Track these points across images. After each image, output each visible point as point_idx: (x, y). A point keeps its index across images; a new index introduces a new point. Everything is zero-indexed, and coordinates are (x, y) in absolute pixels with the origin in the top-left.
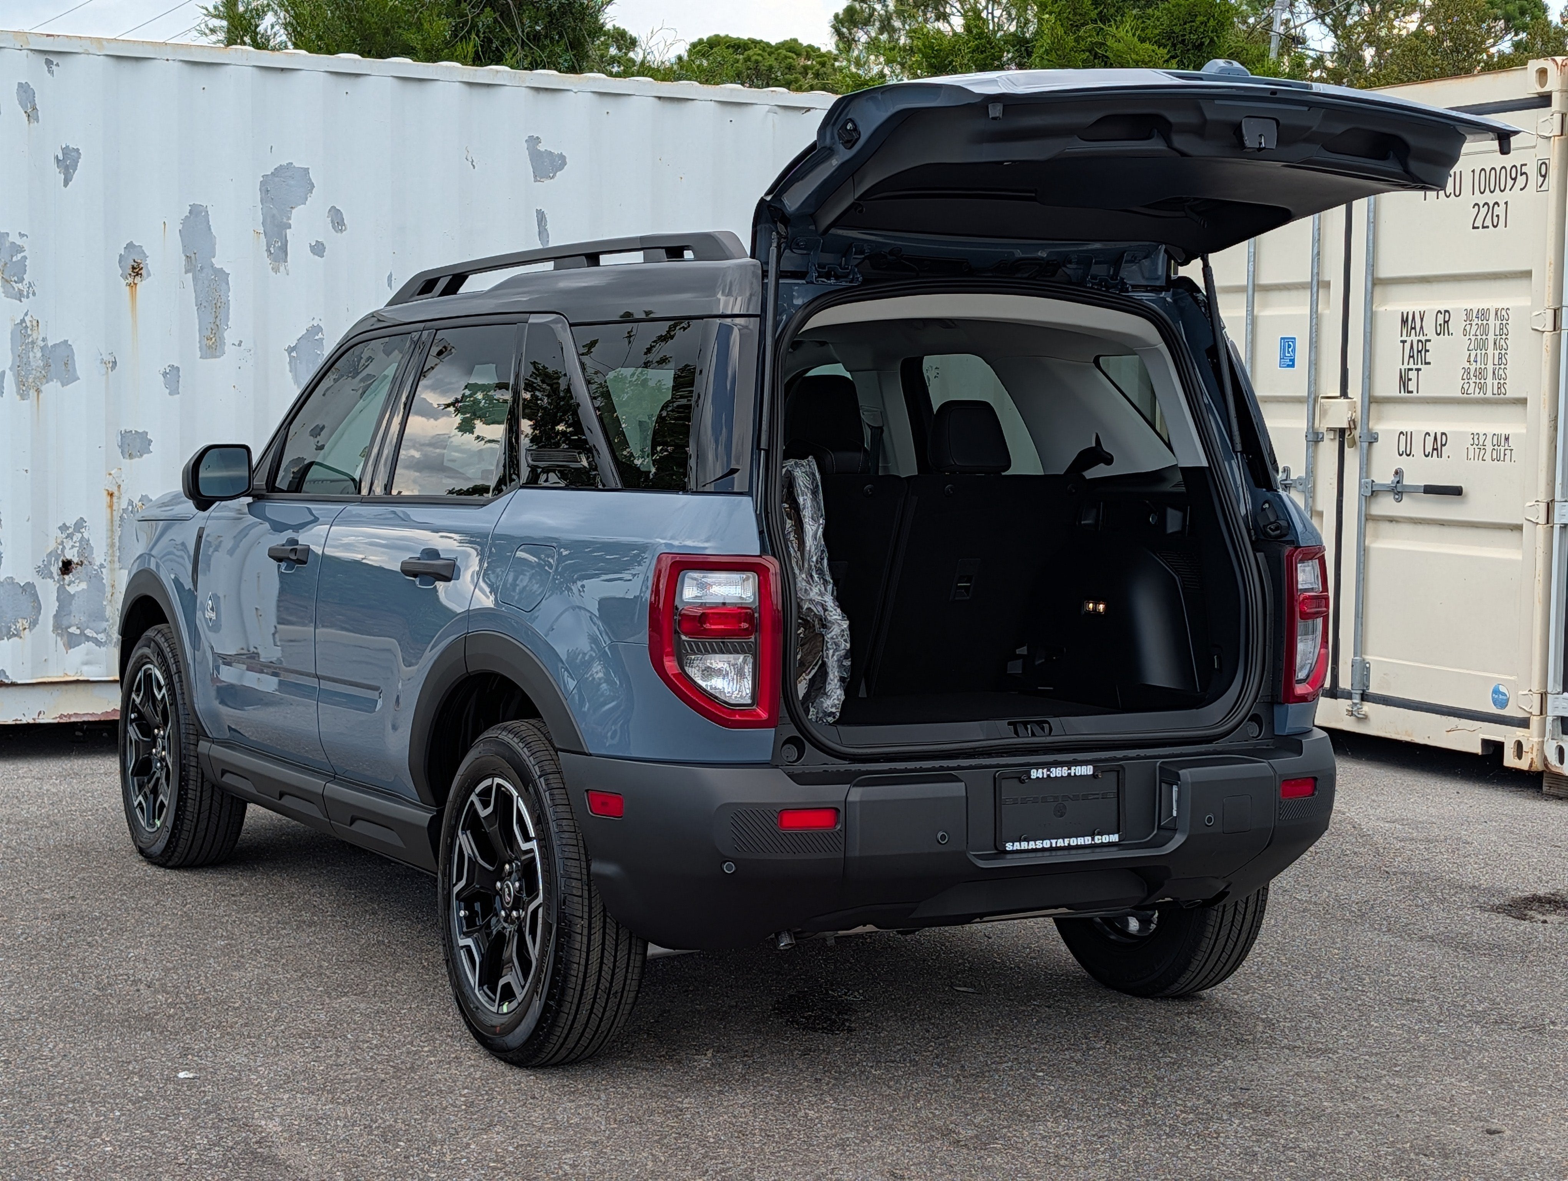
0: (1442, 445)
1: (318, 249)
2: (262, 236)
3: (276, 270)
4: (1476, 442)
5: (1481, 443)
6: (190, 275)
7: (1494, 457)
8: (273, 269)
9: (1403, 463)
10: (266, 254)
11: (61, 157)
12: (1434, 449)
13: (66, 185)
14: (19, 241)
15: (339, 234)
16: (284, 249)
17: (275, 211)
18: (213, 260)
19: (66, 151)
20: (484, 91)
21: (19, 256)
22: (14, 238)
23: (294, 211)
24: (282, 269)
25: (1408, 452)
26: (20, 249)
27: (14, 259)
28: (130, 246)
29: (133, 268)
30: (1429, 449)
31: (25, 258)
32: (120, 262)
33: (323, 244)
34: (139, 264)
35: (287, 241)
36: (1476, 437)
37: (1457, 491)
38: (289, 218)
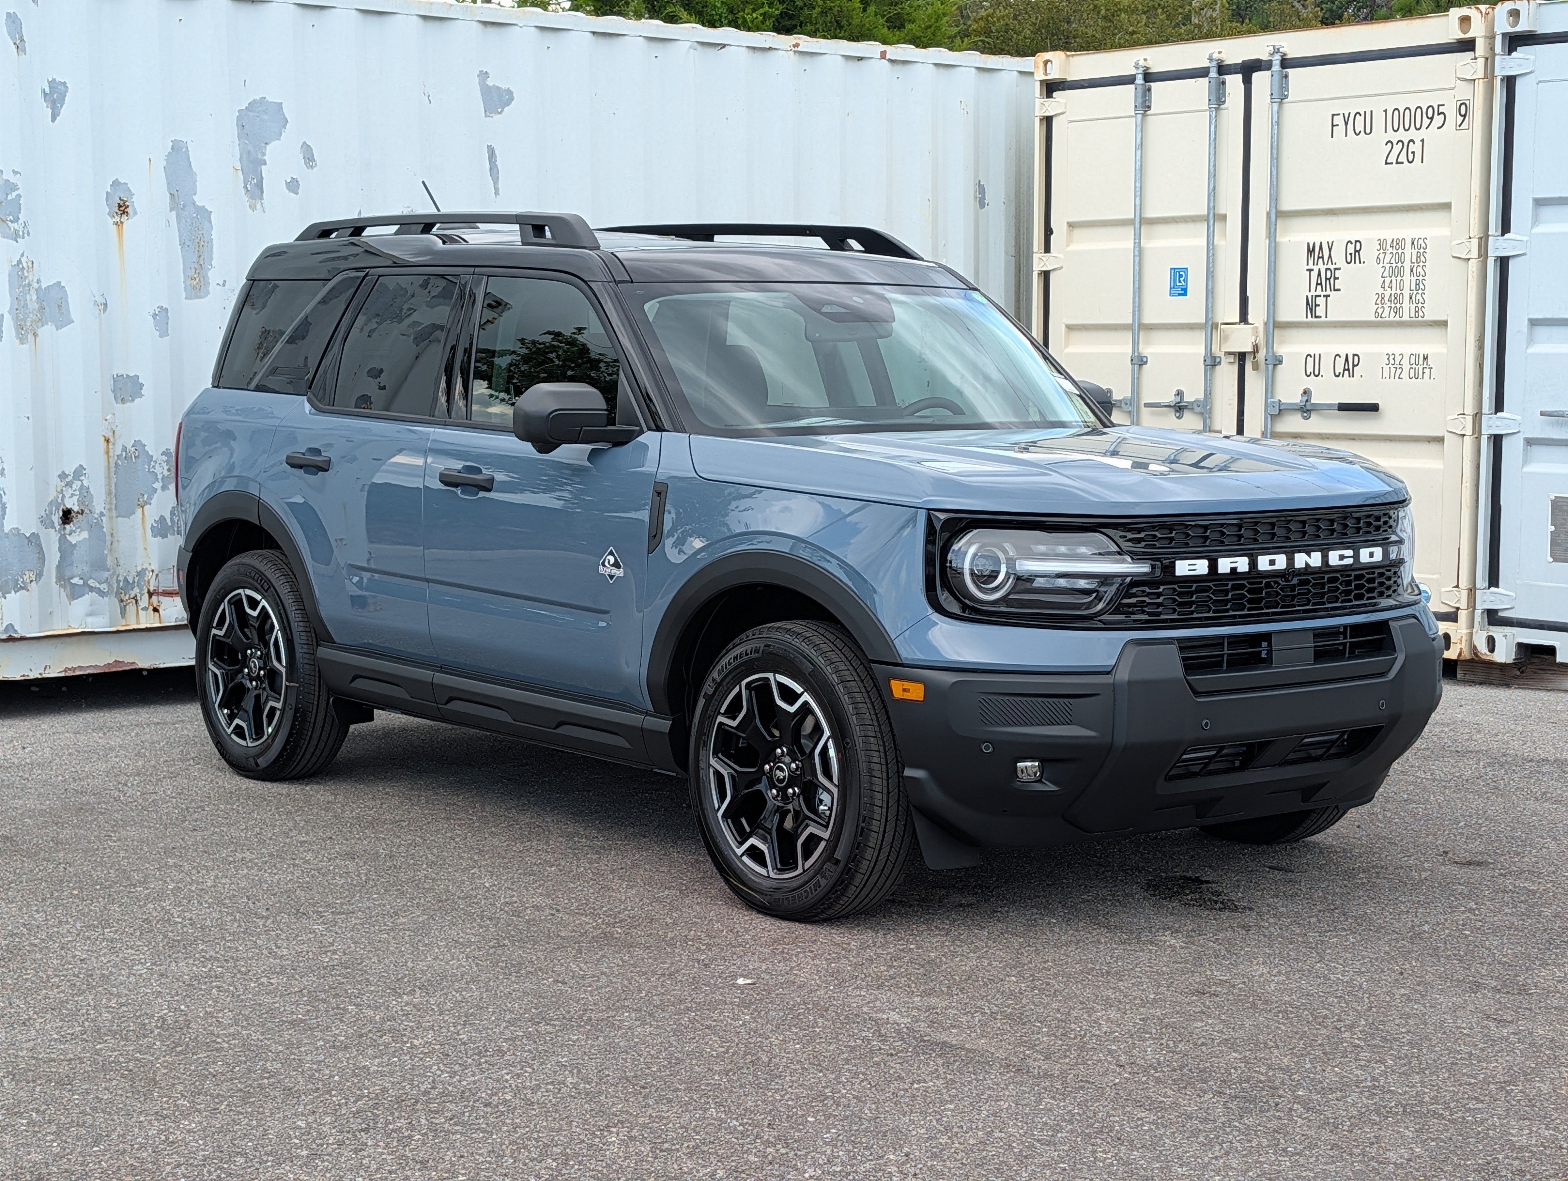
0: (1354, 366)
1: (293, 186)
2: (240, 172)
3: (253, 208)
4: (1392, 361)
5: (1397, 362)
6: (174, 213)
7: (1412, 375)
8: (250, 207)
9: (1311, 383)
10: (243, 191)
11: (47, 91)
12: (1345, 370)
13: (53, 120)
14: (13, 179)
15: (310, 170)
16: (260, 186)
17: (250, 148)
18: (195, 198)
19: (52, 84)
20: (436, 25)
21: (14, 194)
22: (8, 176)
23: (268, 147)
24: (259, 206)
25: (1317, 373)
26: (15, 187)
27: (9, 197)
28: (116, 184)
29: (120, 206)
30: (1339, 369)
31: (19, 196)
32: (107, 200)
33: (297, 181)
34: (125, 202)
35: (262, 178)
36: (1391, 357)
37: (1374, 408)
38: (264, 154)
